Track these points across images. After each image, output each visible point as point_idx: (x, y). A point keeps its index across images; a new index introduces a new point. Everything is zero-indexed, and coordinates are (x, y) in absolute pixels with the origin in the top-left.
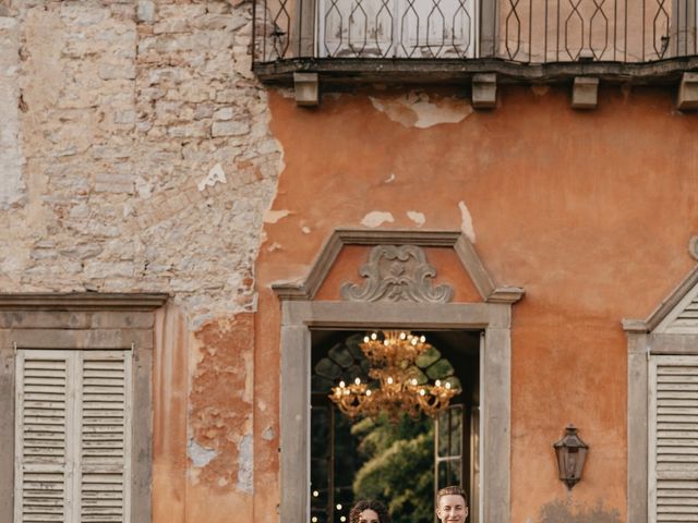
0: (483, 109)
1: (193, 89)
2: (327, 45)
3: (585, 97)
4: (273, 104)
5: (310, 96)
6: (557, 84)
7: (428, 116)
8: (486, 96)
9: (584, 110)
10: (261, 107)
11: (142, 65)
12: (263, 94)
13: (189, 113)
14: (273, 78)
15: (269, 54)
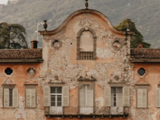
0: (63, 118)
1: (40, 116)
2: (51, 114)
3: (71, 117)
4: (47, 117)
5: (49, 117)
6: (68, 116)
7: (59, 118)
8: (63, 117)
9: (71, 118)
10: (45, 118)
11: (36, 114)
12: (46, 117)
13: (40, 118)
14: (46, 116)
15: (46, 114)
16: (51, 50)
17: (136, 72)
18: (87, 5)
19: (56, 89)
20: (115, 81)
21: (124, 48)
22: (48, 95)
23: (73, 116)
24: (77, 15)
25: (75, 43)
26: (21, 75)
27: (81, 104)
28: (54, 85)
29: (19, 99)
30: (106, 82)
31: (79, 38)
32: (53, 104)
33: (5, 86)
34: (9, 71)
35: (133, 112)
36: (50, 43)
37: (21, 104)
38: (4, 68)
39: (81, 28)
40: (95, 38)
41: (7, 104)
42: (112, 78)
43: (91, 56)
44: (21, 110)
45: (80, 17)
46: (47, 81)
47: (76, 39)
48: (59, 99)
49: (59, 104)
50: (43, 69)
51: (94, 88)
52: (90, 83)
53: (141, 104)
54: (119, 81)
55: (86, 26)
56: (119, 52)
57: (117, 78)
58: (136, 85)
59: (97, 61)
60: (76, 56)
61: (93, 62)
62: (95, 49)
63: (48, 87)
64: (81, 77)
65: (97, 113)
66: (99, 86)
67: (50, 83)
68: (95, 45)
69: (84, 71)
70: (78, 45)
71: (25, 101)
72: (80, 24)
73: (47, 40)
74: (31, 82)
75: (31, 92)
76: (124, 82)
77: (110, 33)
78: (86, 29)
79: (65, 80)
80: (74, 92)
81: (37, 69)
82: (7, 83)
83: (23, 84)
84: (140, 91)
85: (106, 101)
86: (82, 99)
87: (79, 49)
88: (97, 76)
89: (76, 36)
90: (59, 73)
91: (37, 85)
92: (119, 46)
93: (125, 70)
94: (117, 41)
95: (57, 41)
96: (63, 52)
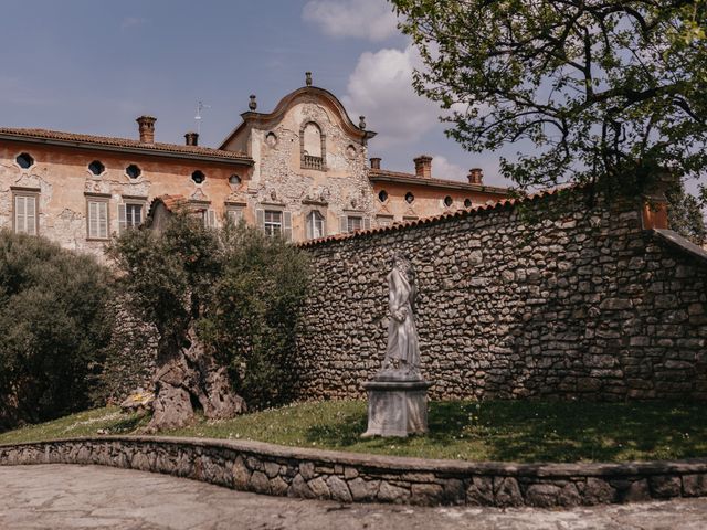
16: (264, 147)
17: (377, 195)
19: (272, 215)
20: (351, 208)
24: (300, 95)
25: (297, 141)
26: (218, 186)
28: (271, 208)
30: (340, 207)
31: (302, 132)
38: (192, 170)
39: (305, 117)
40: (323, 136)
42: (348, 202)
46: (260, 199)
47: (298, 134)
52: (320, 208)
54: (357, 208)
56: (354, 163)
58: (377, 216)
59: (329, 174)
60: (299, 162)
62: (324, 155)
64: (308, 197)
66: (332, 213)
68: (323, 148)
69: (311, 187)
70: (302, 145)
72: (303, 111)
74: (236, 199)
78: (312, 120)
79: (286, 200)
82: (196, 198)
83: (222, 202)
87: (303, 152)
89: (299, 128)
90: (277, 187)
91: (245, 205)
92: (353, 153)
93: (363, 193)
94: (351, 146)
95: (271, 134)
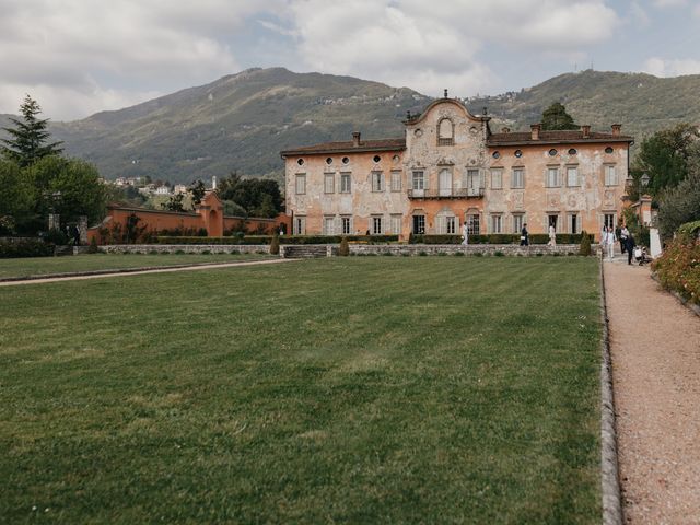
1: (404, 199)
2: (414, 196)
3: (431, 199)
5: (412, 199)
6: (429, 198)
7: (421, 200)
8: (424, 199)
10: (409, 200)
11: (401, 197)
13: (404, 201)
14: (410, 198)
15: (410, 196)
18: (446, 94)
21: (480, 133)
22: (410, 180)
23: (433, 198)
27: (441, 187)
29: (386, 183)
32: (416, 188)
33: (373, 172)
34: (377, 159)
35: (488, 193)
36: (413, 132)
37: (388, 188)
41: (376, 189)
43: (450, 142)
44: (388, 194)
45: (441, 106)
48: (422, 183)
49: (421, 188)
50: (406, 156)
51: (452, 172)
53: (496, 186)
55: (445, 114)
57: (473, 162)
61: (451, 148)
63: (411, 171)
65: (455, 195)
67: (413, 168)
71: (391, 186)
73: (410, 129)
75: (396, 177)
76: (480, 166)
77: (468, 120)
80: (435, 176)
81: (401, 156)
84: (495, 173)
85: (463, 183)
86: (442, 183)
88: (455, 160)
96: (424, 139)
